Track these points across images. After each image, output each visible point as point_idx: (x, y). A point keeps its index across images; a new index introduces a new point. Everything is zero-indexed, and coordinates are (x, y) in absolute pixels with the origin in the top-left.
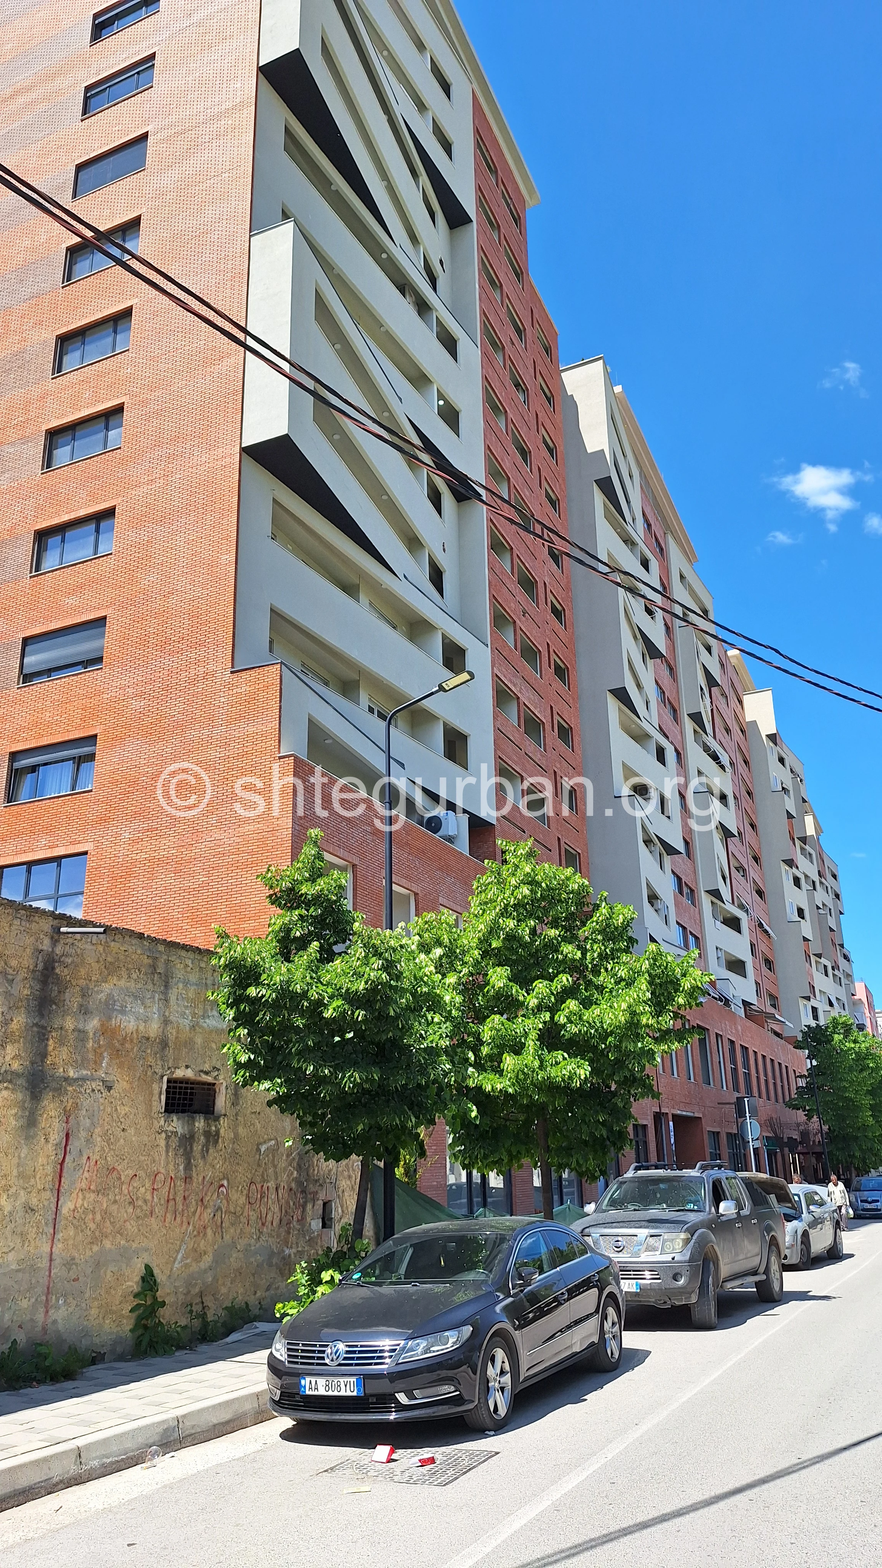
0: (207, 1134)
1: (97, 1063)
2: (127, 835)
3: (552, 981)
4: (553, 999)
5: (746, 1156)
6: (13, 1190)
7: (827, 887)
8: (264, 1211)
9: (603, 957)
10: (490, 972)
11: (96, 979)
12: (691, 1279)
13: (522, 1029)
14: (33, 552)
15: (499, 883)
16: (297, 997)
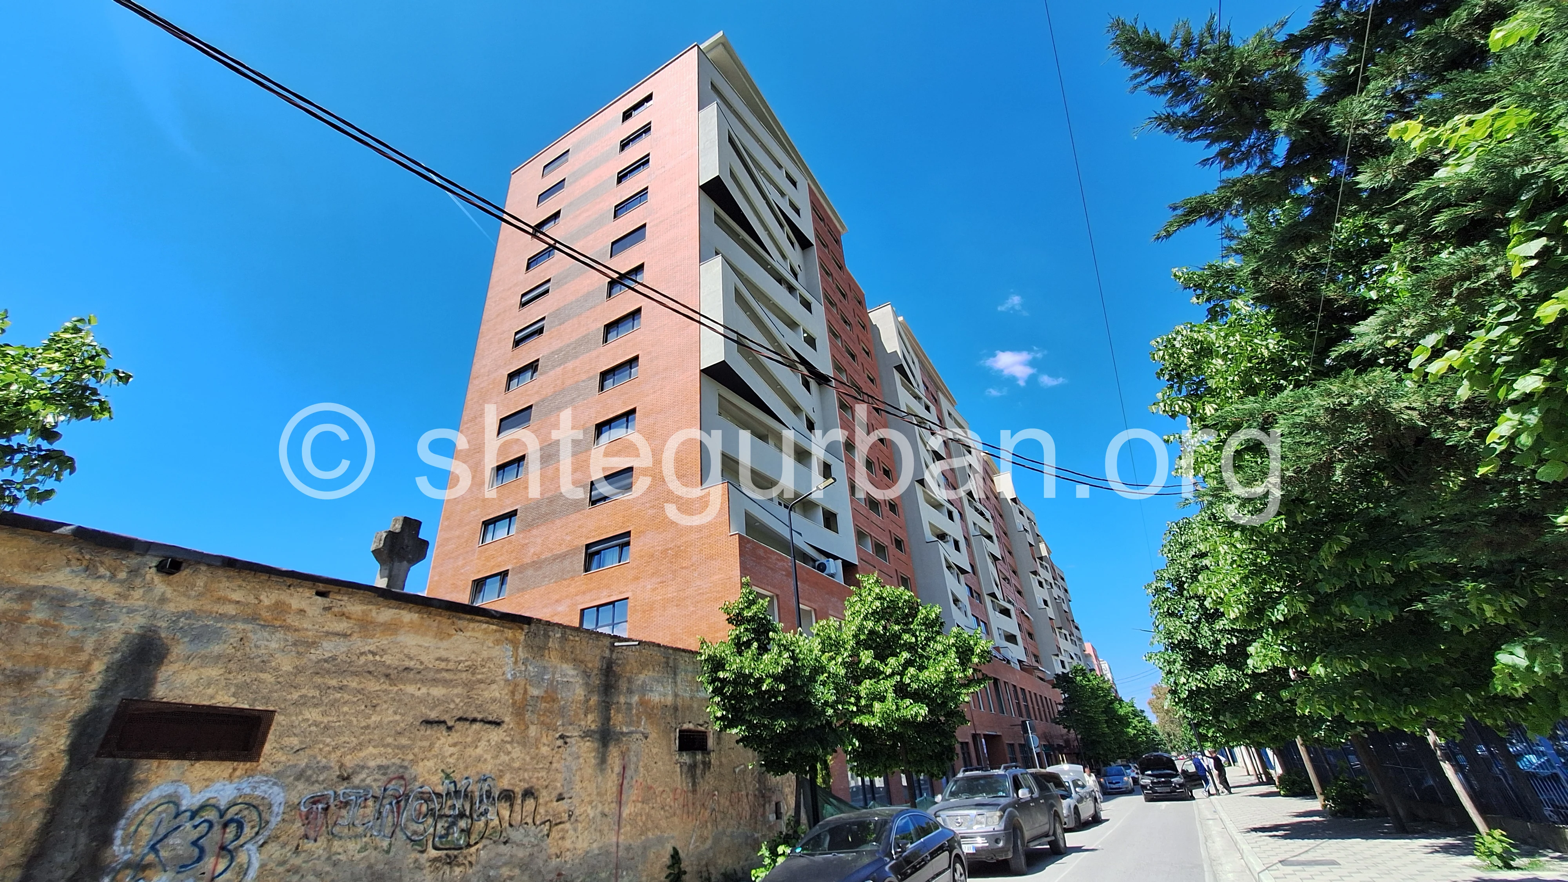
0: (704, 763)
1: (639, 722)
2: (649, 586)
3: (898, 657)
4: (900, 668)
5: (1032, 758)
6: (594, 804)
7: (1059, 586)
8: (740, 809)
9: (927, 639)
10: (862, 654)
11: (635, 672)
12: (1007, 842)
13: (884, 687)
15: (861, 600)
16: (747, 677)
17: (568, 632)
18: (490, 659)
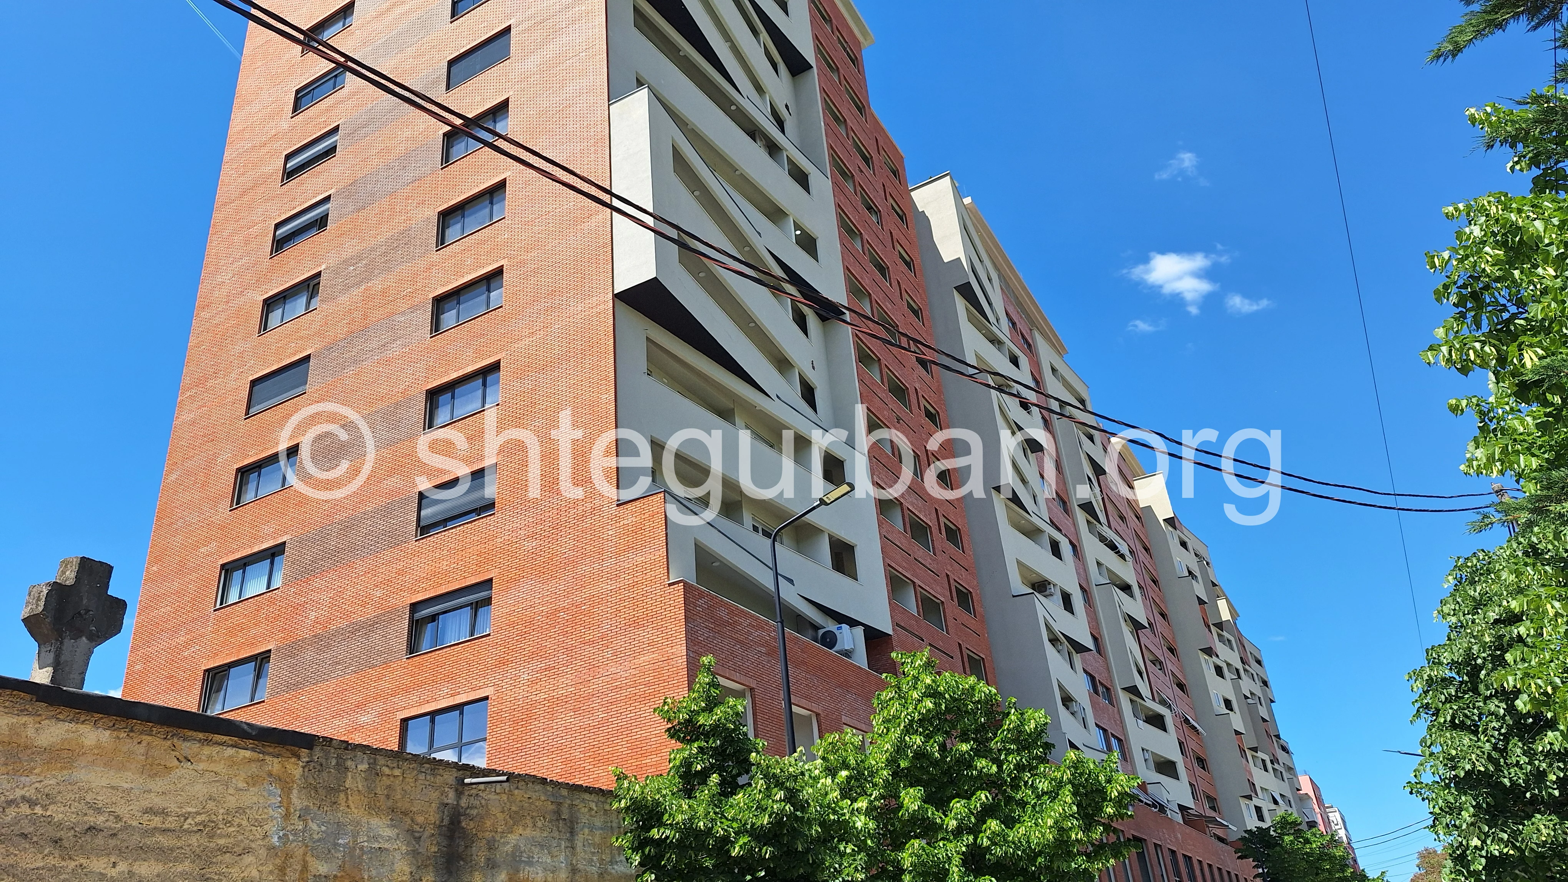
2: (526, 676)
3: (969, 799)
4: (973, 820)
7: (1252, 674)
9: (1020, 767)
10: (903, 793)
11: (502, 830)
13: (944, 854)
14: (426, 411)
15: (900, 697)
16: (703, 835)
17: (381, 760)
18: (241, 810)
